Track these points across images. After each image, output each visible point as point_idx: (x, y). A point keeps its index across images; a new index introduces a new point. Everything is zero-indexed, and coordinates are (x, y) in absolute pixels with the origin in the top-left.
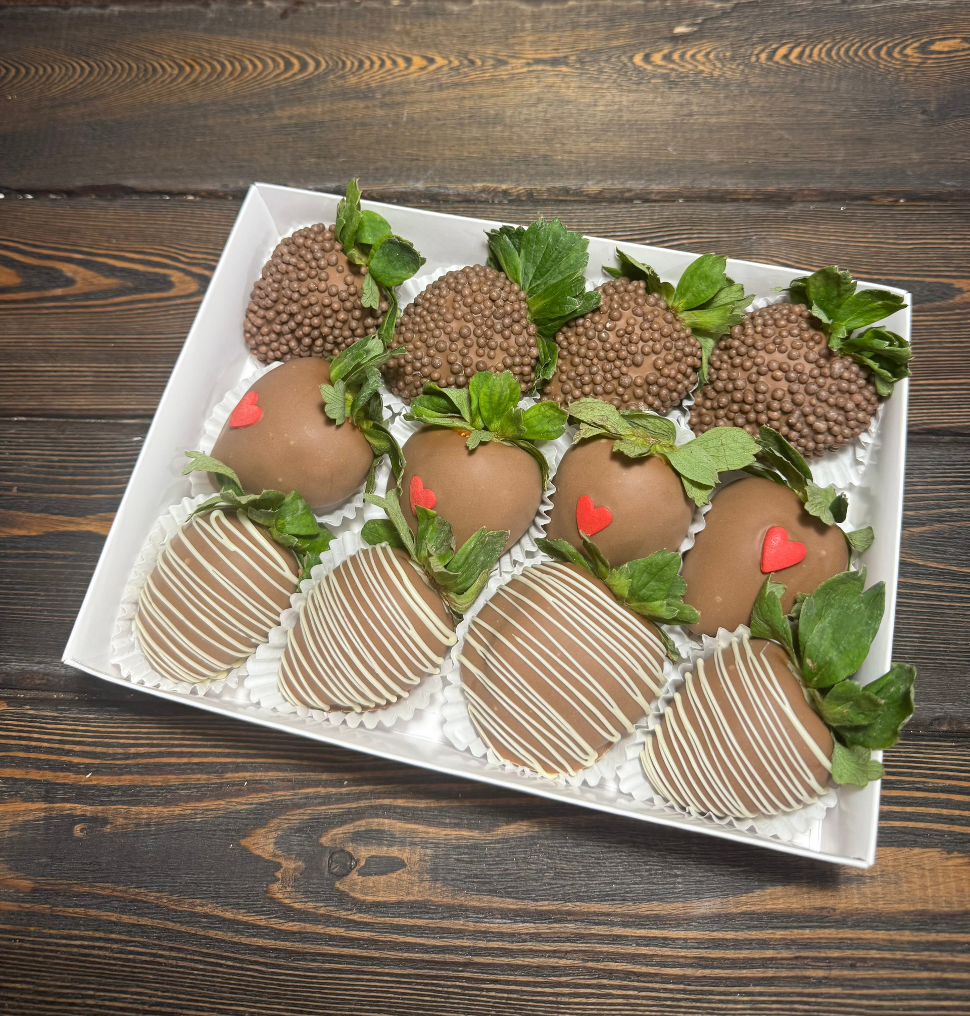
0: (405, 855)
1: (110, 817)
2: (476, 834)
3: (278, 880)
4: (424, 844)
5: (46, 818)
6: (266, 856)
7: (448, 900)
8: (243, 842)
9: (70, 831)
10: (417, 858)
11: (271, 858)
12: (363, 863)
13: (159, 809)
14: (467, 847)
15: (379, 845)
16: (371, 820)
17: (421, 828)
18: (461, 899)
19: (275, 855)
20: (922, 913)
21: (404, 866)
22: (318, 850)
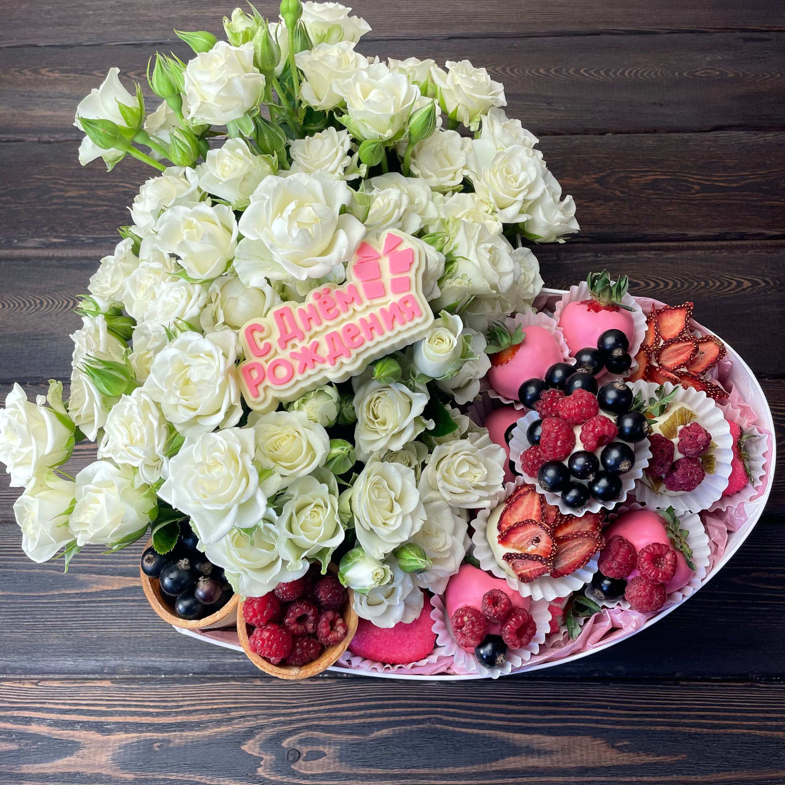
0: (326, 750)
1: (172, 740)
2: (361, 737)
3: (261, 766)
4: (336, 744)
5: (138, 742)
6: (255, 754)
7: (348, 771)
8: (243, 748)
9: (152, 747)
10: (332, 750)
11: (258, 755)
12: (305, 755)
13: (198, 733)
14: (357, 744)
15: (312, 745)
16: (308, 733)
17: (333, 736)
18: (355, 770)
19: (260, 753)
20: (581, 767)
21: (326, 755)
22: (280, 750)
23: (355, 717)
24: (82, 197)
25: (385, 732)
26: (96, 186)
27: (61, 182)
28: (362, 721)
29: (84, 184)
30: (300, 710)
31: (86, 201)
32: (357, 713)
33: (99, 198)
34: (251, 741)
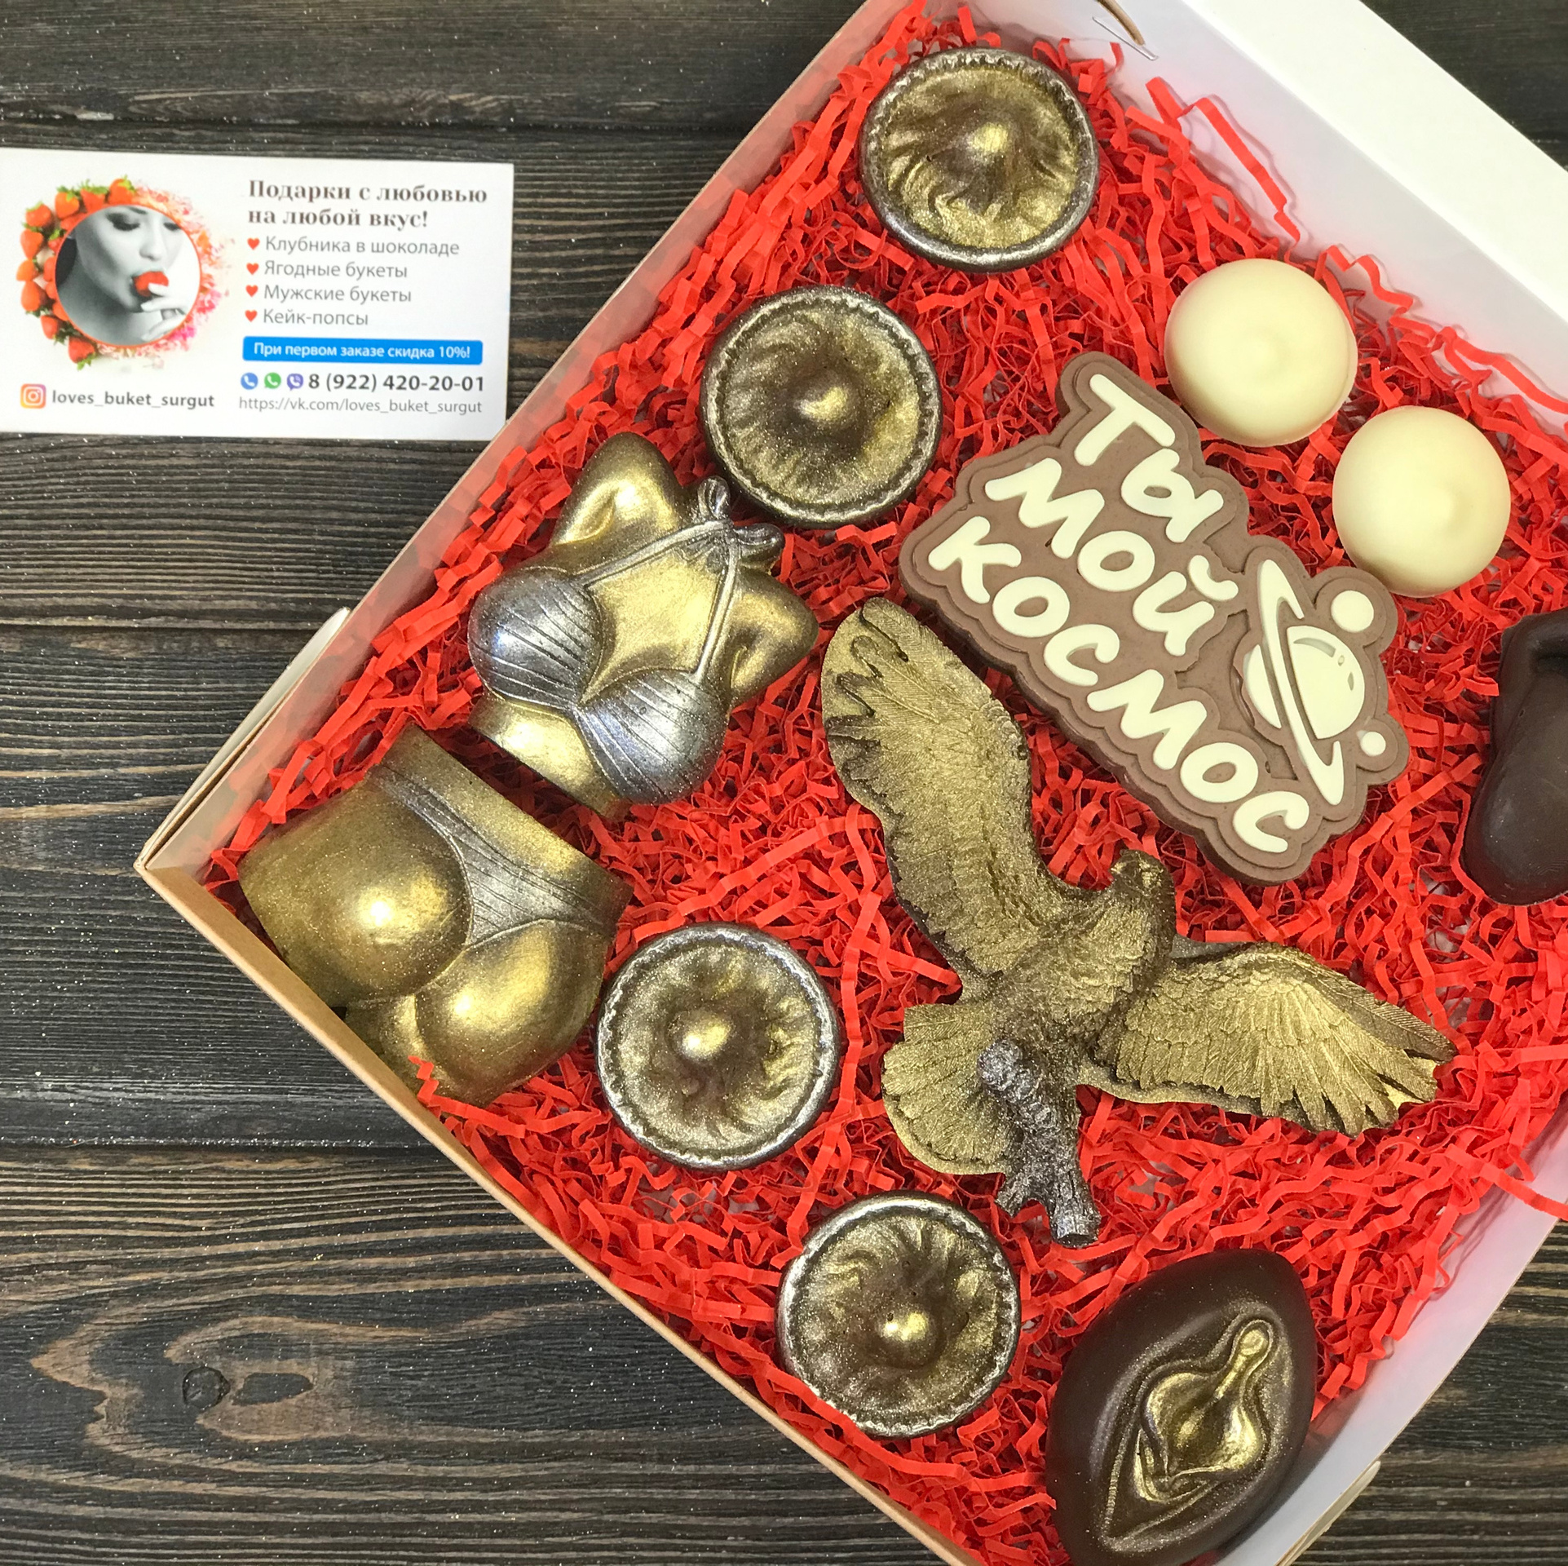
0: (310, 1370)
2: (423, 1334)
3: (98, 1418)
4: (340, 1352)
6: (75, 1382)
7: (382, 1435)
8: (36, 1363)
10: (330, 1374)
11: (86, 1386)
12: (241, 1386)
14: (411, 1353)
15: (264, 1357)
16: (250, 1320)
17: (333, 1328)
18: (404, 1433)
19: (93, 1381)
21: (309, 1386)
22: (163, 1369)
23: (404, 1273)
25: (502, 1319)
28: (428, 1284)
30: (222, 1249)
32: (411, 1262)
34: (64, 1344)
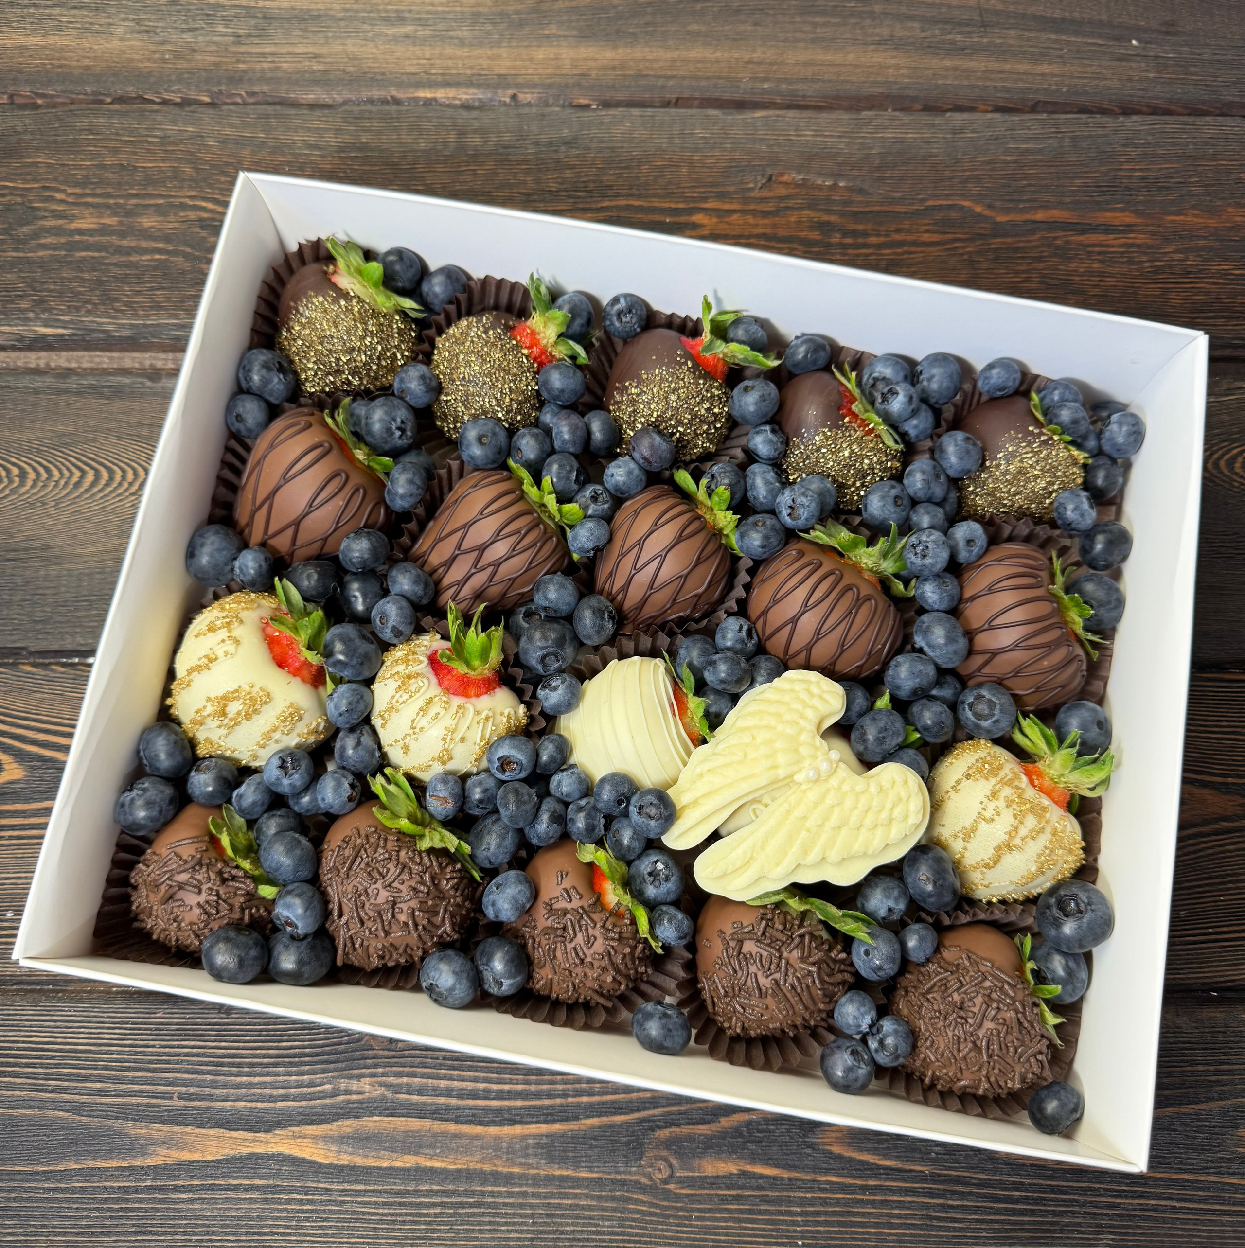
24: (103, 230)
26: (137, 205)
27: (59, 196)
29: (112, 201)
31: (114, 239)
33: (145, 234)
